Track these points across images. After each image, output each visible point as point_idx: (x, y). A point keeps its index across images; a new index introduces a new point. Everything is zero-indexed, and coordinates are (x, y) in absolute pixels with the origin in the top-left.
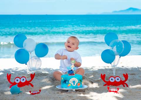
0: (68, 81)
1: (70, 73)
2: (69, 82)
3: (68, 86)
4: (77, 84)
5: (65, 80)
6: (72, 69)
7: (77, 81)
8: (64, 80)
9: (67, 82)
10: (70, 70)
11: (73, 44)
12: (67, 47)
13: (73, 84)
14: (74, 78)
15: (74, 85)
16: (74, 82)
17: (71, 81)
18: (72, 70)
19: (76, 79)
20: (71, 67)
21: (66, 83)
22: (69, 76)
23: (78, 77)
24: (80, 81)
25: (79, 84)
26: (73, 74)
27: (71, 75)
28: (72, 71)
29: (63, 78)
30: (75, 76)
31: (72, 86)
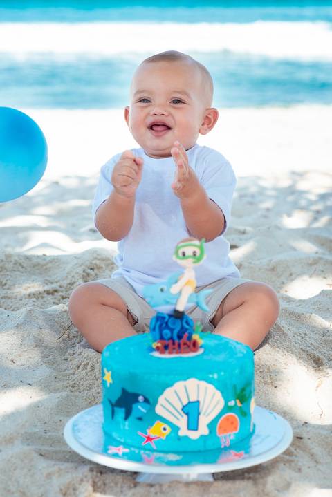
0: (146, 400)
1: (167, 333)
2: (159, 410)
3: (149, 439)
4: (211, 426)
5: (124, 391)
6: (180, 308)
7: (212, 401)
8: (118, 393)
9: (140, 408)
10: (166, 309)
11: (178, 101)
12: (149, 134)
13: (182, 422)
14: (192, 383)
15: (194, 435)
16: (192, 409)
17: (169, 403)
18: (178, 315)
19: (211, 388)
20: (174, 289)
21: (134, 414)
22: (160, 358)
23: (225, 372)
24: (235, 400)
25: (232, 423)
26: (188, 343)
27: (170, 353)
28: (185, 320)
29: (112, 377)
30: (198, 356)
31: (179, 439)
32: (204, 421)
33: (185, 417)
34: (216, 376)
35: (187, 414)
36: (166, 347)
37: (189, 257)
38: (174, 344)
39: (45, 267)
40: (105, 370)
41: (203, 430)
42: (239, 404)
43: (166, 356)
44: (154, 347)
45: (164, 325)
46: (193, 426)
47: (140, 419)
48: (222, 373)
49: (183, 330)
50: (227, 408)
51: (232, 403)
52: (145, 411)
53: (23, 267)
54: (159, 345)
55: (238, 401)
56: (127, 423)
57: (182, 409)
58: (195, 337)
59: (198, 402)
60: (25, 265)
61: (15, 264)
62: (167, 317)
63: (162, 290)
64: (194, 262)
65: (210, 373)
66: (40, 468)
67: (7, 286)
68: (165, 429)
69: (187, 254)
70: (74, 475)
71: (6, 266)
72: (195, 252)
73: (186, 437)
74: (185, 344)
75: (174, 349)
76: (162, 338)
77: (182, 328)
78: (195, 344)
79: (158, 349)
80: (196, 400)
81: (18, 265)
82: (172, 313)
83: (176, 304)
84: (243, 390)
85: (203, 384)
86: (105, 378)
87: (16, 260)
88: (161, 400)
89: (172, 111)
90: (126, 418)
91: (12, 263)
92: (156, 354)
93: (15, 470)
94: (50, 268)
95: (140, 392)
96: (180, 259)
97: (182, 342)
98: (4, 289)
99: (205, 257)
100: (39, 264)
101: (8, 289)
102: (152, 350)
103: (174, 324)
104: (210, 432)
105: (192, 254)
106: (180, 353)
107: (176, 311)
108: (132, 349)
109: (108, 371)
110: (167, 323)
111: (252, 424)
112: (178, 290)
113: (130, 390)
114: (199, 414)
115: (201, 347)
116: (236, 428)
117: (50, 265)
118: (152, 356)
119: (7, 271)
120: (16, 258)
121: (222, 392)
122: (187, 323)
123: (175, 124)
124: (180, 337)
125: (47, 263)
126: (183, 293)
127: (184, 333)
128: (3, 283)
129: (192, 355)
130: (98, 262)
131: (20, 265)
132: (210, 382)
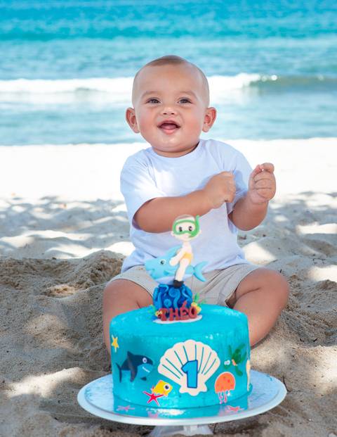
0: (149, 362)
1: (168, 302)
2: (161, 370)
3: (153, 397)
4: (209, 383)
5: (129, 354)
6: (179, 279)
7: (210, 361)
8: (124, 357)
9: (144, 369)
10: (167, 280)
11: (185, 101)
13: (182, 380)
14: (190, 344)
15: (194, 392)
16: (191, 369)
17: (170, 362)
18: (177, 285)
19: (208, 349)
20: (173, 262)
21: (139, 375)
22: (162, 325)
23: (220, 333)
24: (231, 361)
25: (229, 381)
26: (187, 310)
27: (171, 320)
28: (184, 290)
29: (119, 342)
30: (196, 321)
31: (180, 395)
32: (202, 379)
33: (185, 375)
34: (211, 338)
35: (187, 373)
36: (167, 315)
37: (186, 232)
38: (174, 311)
39: (55, 270)
40: (112, 336)
41: (202, 387)
42: (234, 364)
43: (168, 322)
44: (157, 315)
45: (165, 295)
46: (192, 384)
47: (144, 379)
48: (218, 334)
49: (182, 299)
50: (223, 367)
51: (228, 362)
52: (149, 372)
53: (34, 270)
54: (161, 313)
55: (233, 360)
56: (133, 384)
57: (182, 369)
58: (194, 305)
59: (196, 361)
60: (36, 268)
61: (27, 267)
62: (168, 287)
63: (162, 263)
64: (190, 237)
65: (207, 334)
66: (55, 427)
67: (20, 287)
68: (167, 387)
69: (183, 230)
70: (86, 433)
71: (18, 268)
72: (191, 227)
73: (187, 394)
74: (184, 311)
75: (175, 316)
76: (164, 307)
77: (182, 296)
78: (193, 311)
79: (160, 317)
80: (194, 359)
81: (29, 267)
82: (172, 284)
83: (175, 275)
84: (238, 351)
85: (200, 345)
86: (112, 345)
87: (27, 264)
88: (163, 360)
89: (181, 110)
90: (132, 379)
91: (24, 266)
92: (159, 321)
93: (32, 429)
94: (60, 270)
95: (144, 354)
96: (177, 234)
97: (181, 309)
98: (17, 289)
99: (200, 231)
100: (49, 267)
101: (21, 289)
102: (155, 318)
103: (174, 293)
104: (208, 390)
105: (188, 229)
106: (180, 319)
107: (175, 281)
108: (137, 319)
109: (115, 338)
110: (167, 293)
111: (248, 383)
112: (177, 262)
113: (135, 353)
114: (197, 372)
115: (200, 314)
116: (232, 386)
117: (60, 268)
118: (155, 323)
119: (19, 273)
120: (28, 261)
121: (217, 353)
122: (186, 292)
123: (184, 122)
124: (180, 305)
125: (57, 266)
126: (181, 265)
127: (183, 301)
128: (16, 284)
129: (191, 321)
130: (105, 263)
131: (31, 267)
132: (207, 342)
